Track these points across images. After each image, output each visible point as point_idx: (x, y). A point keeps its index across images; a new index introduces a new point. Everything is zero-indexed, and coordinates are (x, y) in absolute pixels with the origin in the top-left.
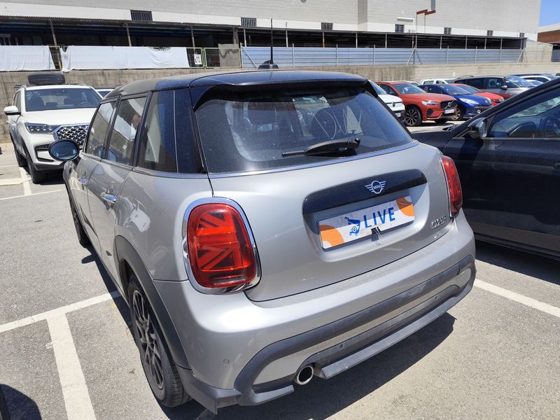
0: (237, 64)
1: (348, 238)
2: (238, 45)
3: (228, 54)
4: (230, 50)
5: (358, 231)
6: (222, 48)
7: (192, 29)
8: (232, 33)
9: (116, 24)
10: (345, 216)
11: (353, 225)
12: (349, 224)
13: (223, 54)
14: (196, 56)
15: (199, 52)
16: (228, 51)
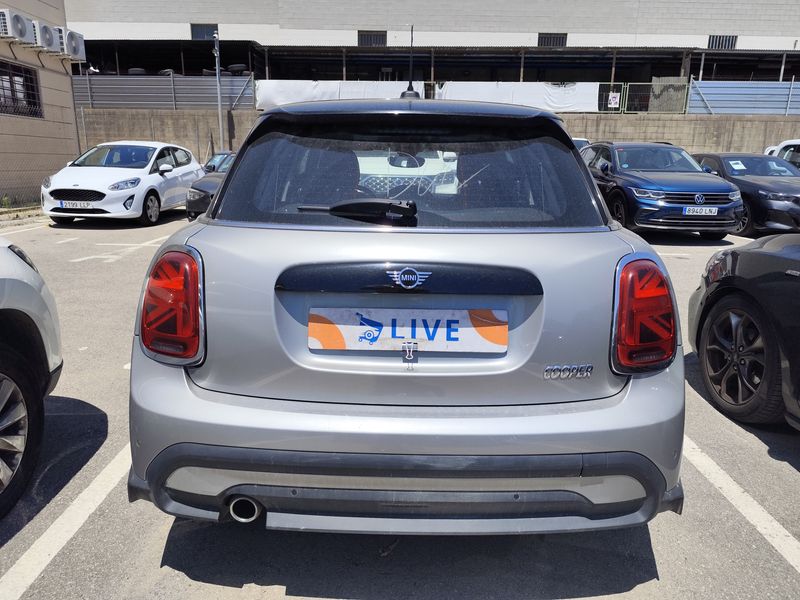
0: (679, 107)
1: (353, 344)
2: (686, 78)
3: (665, 93)
4: (671, 86)
5: (375, 339)
6: (657, 83)
7: (615, 56)
8: (681, 59)
9: (510, 53)
10: (357, 310)
11: (368, 328)
12: (361, 324)
13: (657, 92)
14: (612, 95)
15: (618, 89)
16: (666, 88)
